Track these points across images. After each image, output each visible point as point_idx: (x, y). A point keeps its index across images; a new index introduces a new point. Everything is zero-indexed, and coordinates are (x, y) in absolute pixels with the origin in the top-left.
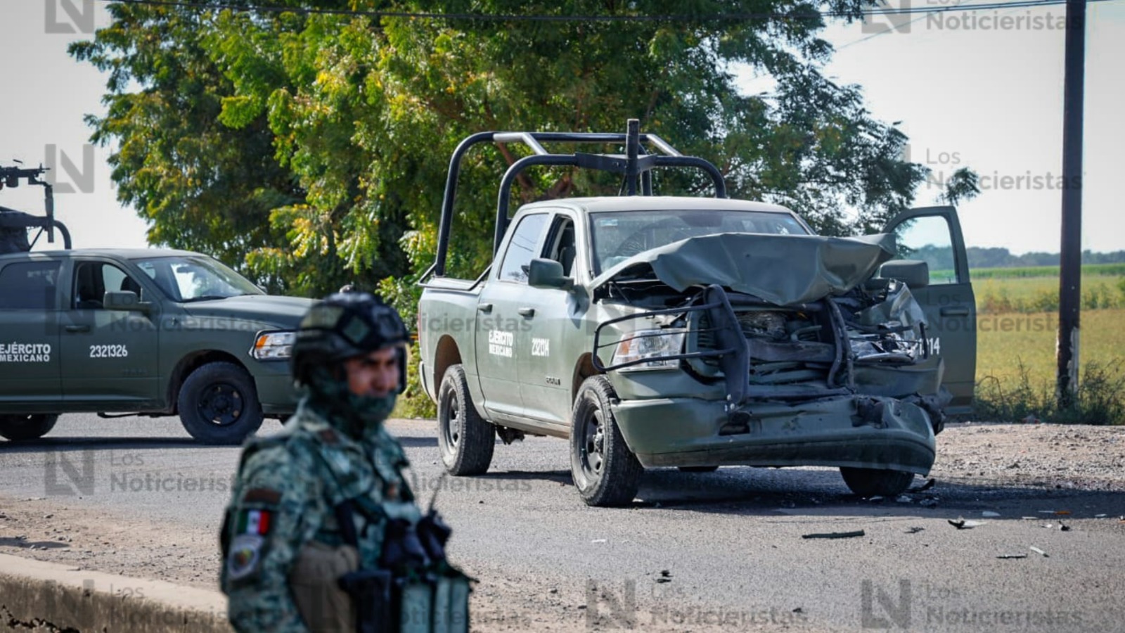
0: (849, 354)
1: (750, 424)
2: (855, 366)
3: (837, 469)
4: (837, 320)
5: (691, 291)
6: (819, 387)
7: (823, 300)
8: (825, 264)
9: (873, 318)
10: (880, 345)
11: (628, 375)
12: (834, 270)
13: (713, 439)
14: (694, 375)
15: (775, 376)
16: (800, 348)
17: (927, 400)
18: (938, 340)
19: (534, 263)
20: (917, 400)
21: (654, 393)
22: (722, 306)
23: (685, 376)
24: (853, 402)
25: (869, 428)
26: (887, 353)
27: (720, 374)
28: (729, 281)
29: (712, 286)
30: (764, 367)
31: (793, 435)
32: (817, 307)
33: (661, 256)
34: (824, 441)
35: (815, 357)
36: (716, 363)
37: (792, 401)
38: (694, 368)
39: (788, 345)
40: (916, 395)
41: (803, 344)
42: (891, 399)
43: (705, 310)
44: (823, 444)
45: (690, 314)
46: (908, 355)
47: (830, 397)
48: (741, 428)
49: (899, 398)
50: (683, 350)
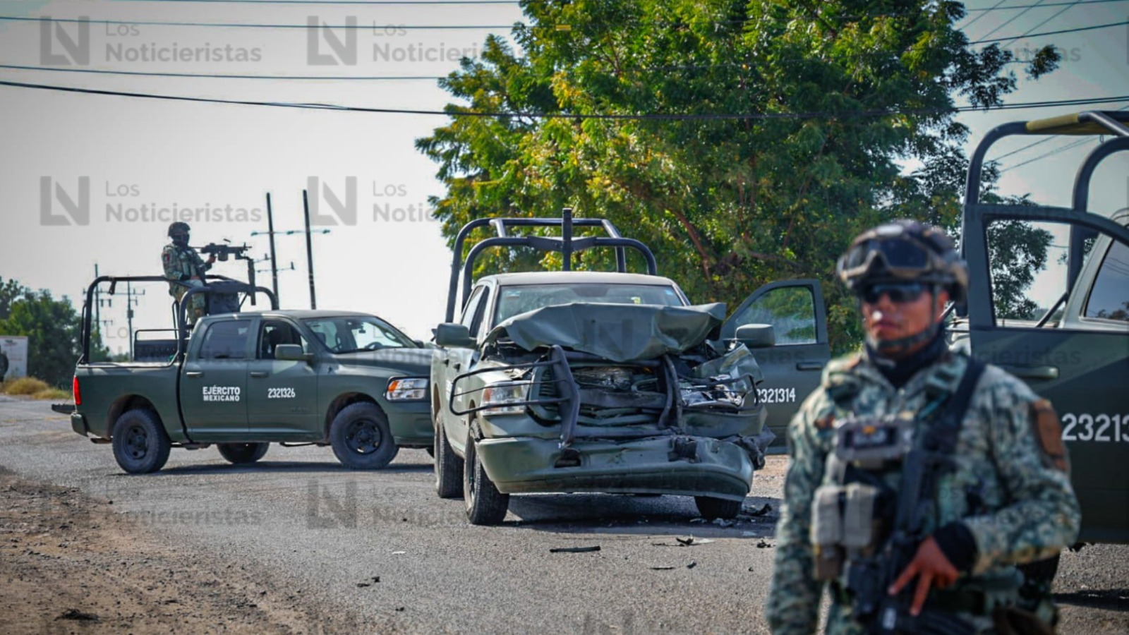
0: (679, 401)
1: (581, 458)
2: (684, 412)
3: (692, 499)
4: (670, 374)
5: (539, 350)
6: (651, 428)
7: (660, 358)
8: (662, 330)
9: (704, 373)
10: (710, 396)
11: (489, 418)
12: (670, 333)
13: (549, 471)
14: (537, 419)
15: (617, 420)
16: (637, 397)
17: (747, 440)
18: (793, 390)
19: (441, 326)
20: (737, 439)
21: (504, 433)
22: (560, 363)
23: (528, 420)
24: (671, 442)
25: (683, 463)
26: (714, 402)
27: (558, 418)
28: (571, 342)
29: (555, 346)
30: (605, 412)
31: (616, 468)
32: (656, 363)
33: (515, 322)
34: (643, 473)
35: (650, 404)
36: (556, 409)
37: (620, 439)
38: (535, 413)
39: (627, 394)
40: (738, 436)
41: (639, 394)
42: (709, 439)
43: (548, 365)
44: (642, 475)
45: (535, 370)
46: (734, 404)
47: (653, 437)
48: (573, 462)
49: (720, 438)
50: (527, 399)
